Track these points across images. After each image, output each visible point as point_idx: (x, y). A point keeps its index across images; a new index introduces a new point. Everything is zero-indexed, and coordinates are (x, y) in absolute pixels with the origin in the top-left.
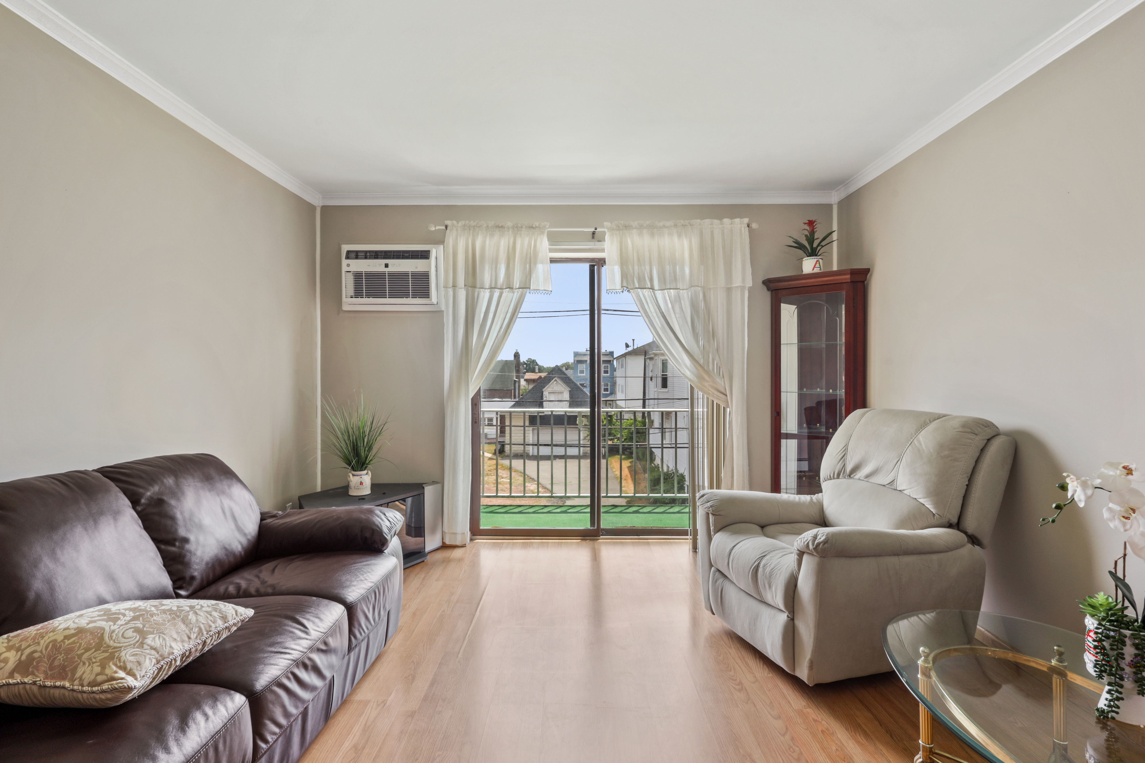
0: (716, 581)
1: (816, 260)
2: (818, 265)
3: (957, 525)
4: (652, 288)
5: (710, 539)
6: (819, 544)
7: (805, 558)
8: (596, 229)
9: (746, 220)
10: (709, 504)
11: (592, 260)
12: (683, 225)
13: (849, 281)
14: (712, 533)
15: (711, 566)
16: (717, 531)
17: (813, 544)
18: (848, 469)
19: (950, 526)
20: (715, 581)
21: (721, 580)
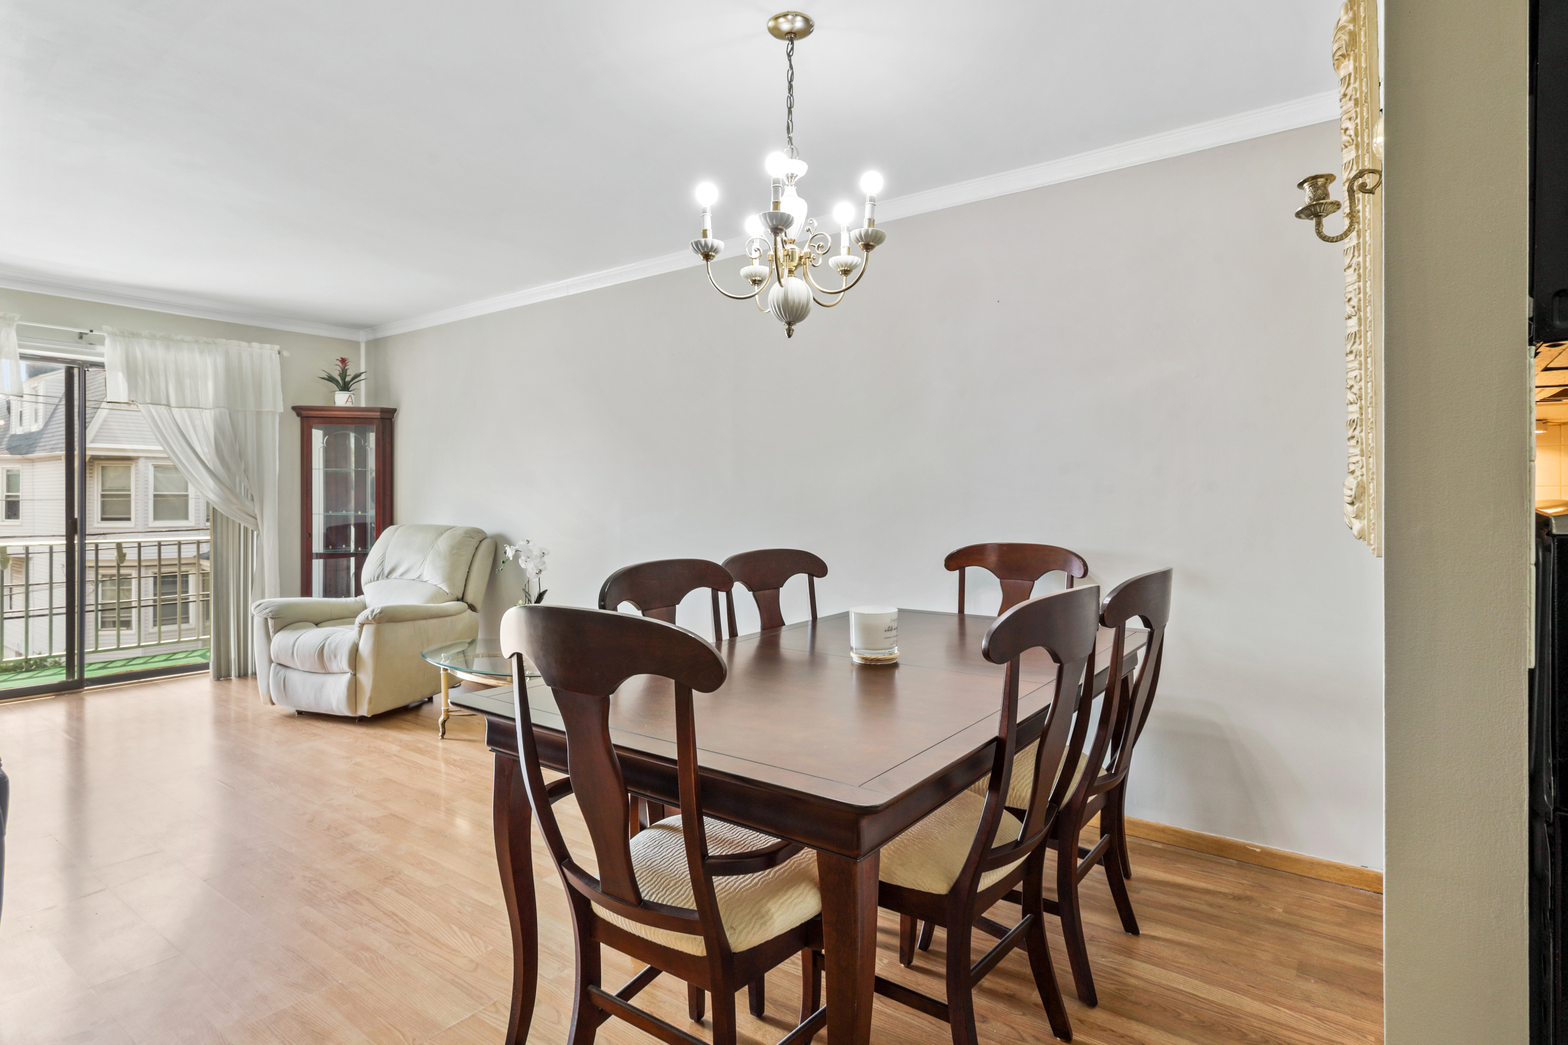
0: (278, 673)
1: (348, 395)
2: (350, 400)
3: (462, 599)
4: (168, 405)
5: (269, 639)
6: (376, 615)
7: (365, 627)
8: (91, 331)
9: (277, 347)
10: (267, 610)
11: (72, 362)
12: (205, 342)
13: (379, 417)
14: (271, 634)
15: (271, 662)
16: (276, 631)
17: (372, 616)
18: (386, 572)
19: (458, 600)
20: (276, 674)
21: (283, 671)
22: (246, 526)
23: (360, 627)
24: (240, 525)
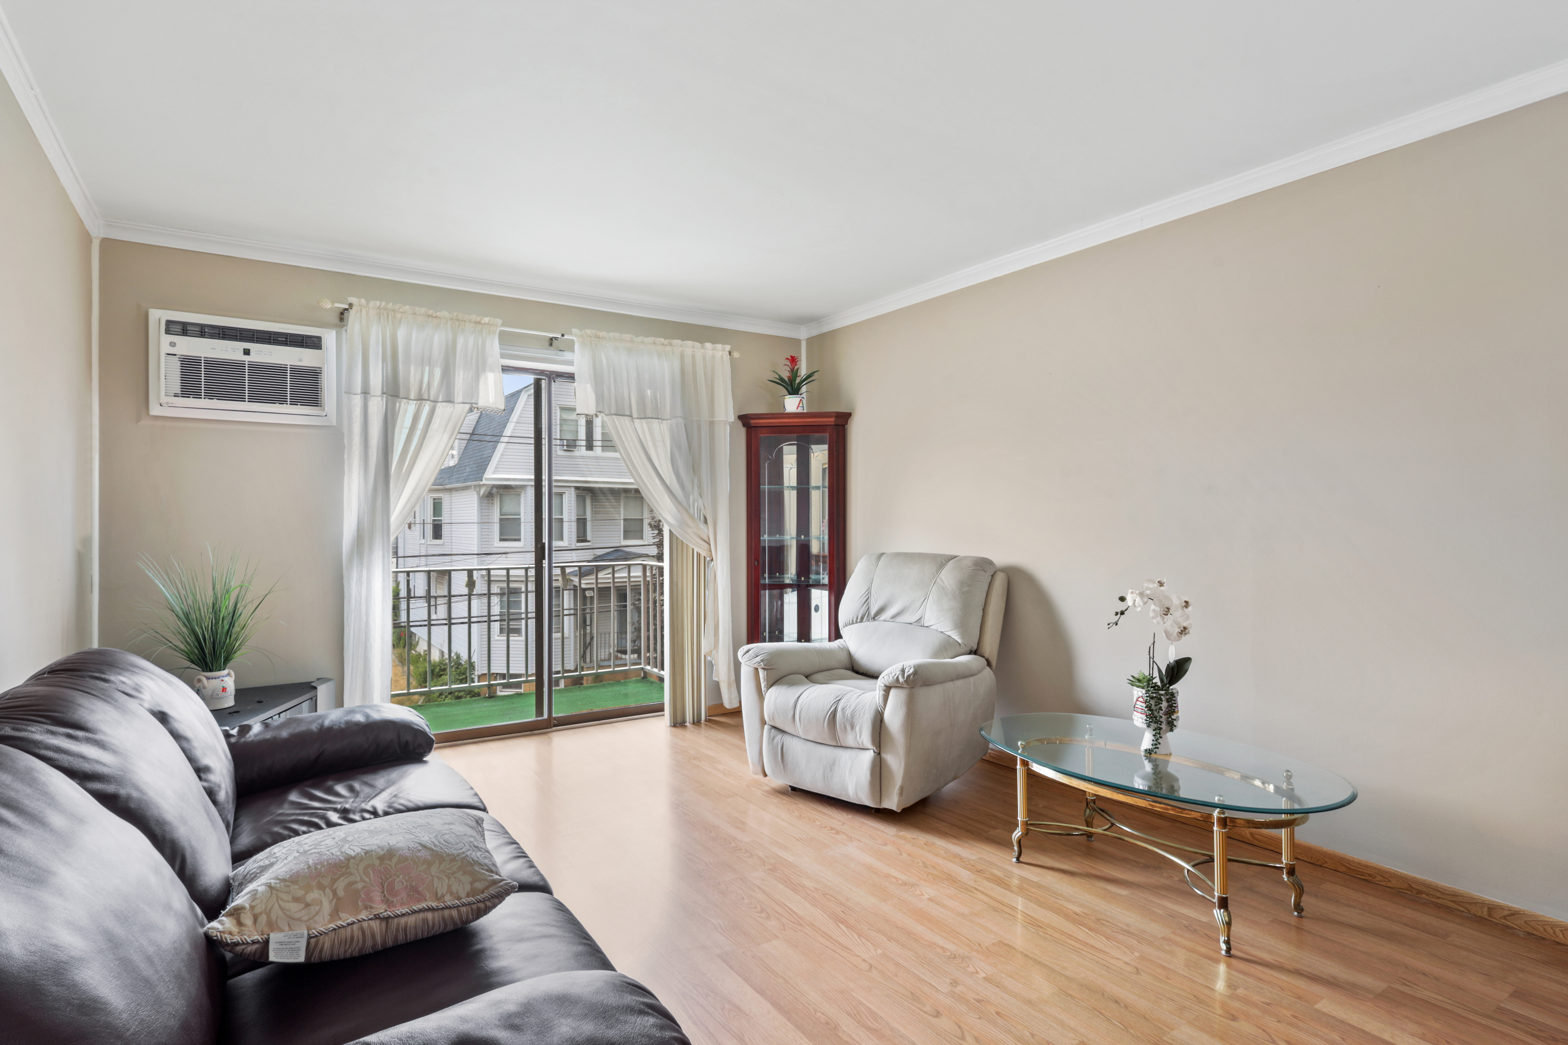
0: (774, 739)
1: (799, 399)
2: (801, 405)
3: (975, 652)
4: (631, 416)
5: (761, 696)
6: (909, 676)
7: (893, 692)
8: (562, 335)
9: (728, 348)
10: (758, 659)
11: (542, 372)
12: (663, 344)
13: (833, 424)
14: (763, 689)
15: (763, 722)
16: (770, 686)
17: (903, 677)
18: (873, 612)
19: (970, 653)
20: (772, 740)
21: (779, 737)
22: (699, 552)
23: (885, 691)
24: (693, 550)
